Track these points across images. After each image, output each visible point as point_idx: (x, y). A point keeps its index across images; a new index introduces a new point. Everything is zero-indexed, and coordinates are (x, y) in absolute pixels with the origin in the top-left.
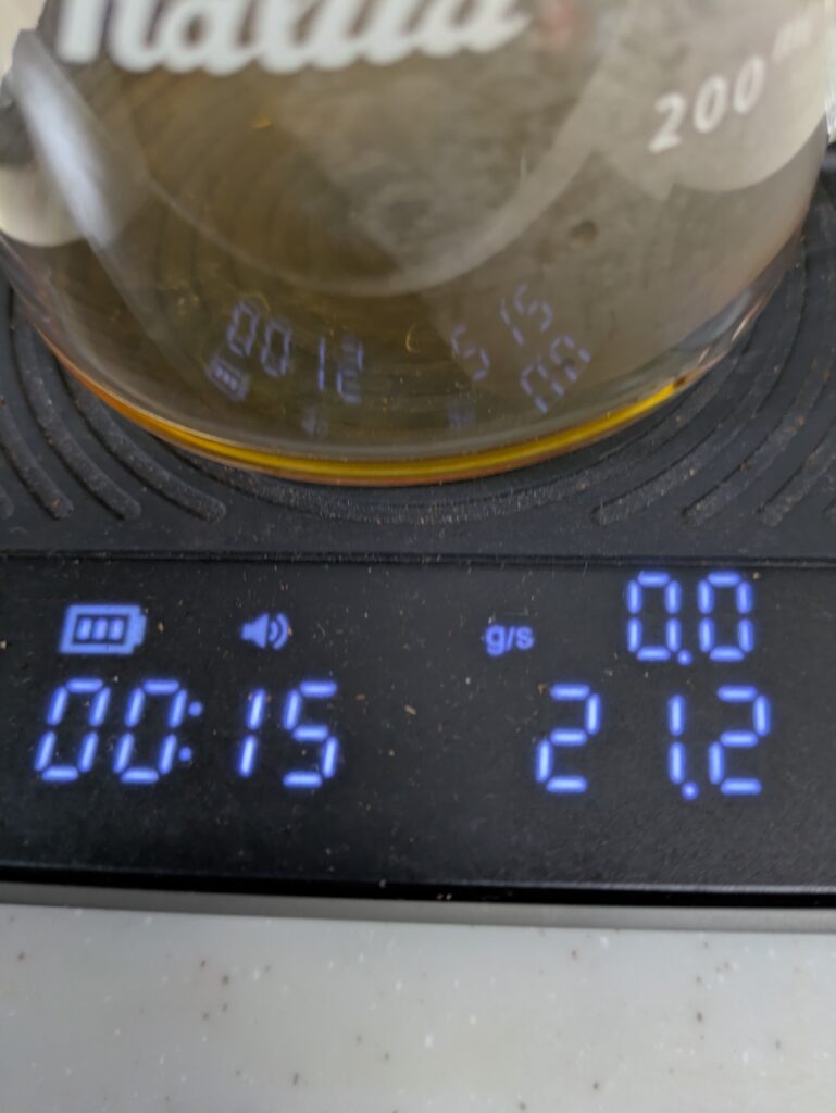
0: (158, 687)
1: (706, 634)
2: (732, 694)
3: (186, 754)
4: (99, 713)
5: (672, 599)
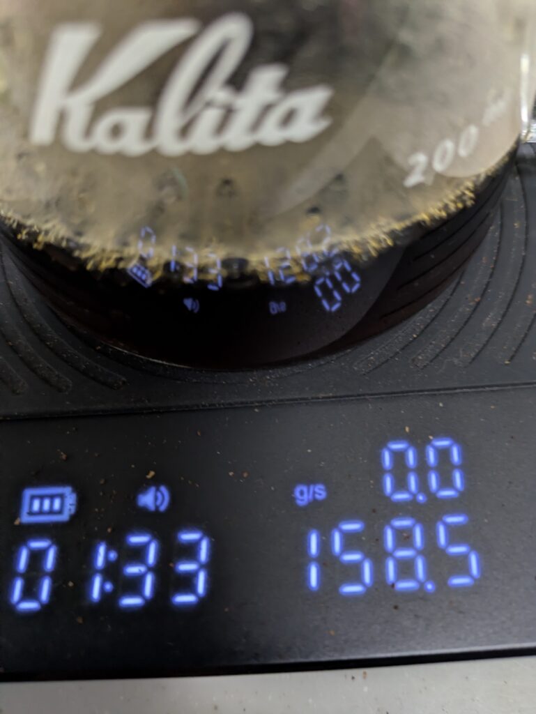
1: (433, 480)
2: (452, 520)
3: (108, 587)
4: (50, 563)
5: (411, 458)
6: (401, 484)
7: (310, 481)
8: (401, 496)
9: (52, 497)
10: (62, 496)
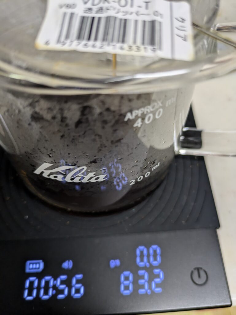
0: (47, 278)
1: (151, 259)
2: (157, 271)
3: (54, 292)
4: (36, 284)
5: (145, 252)
6: (142, 260)
7: (115, 258)
8: (142, 264)
9: (36, 263)
10: (39, 263)
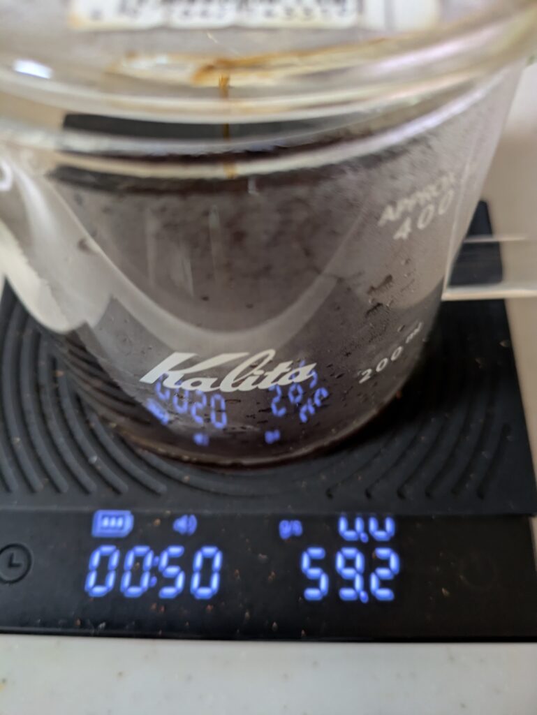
0: (141, 550)
1: (372, 525)
3: (154, 580)
4: (115, 561)
8: (350, 535)
9: (117, 517)
10: (123, 517)
